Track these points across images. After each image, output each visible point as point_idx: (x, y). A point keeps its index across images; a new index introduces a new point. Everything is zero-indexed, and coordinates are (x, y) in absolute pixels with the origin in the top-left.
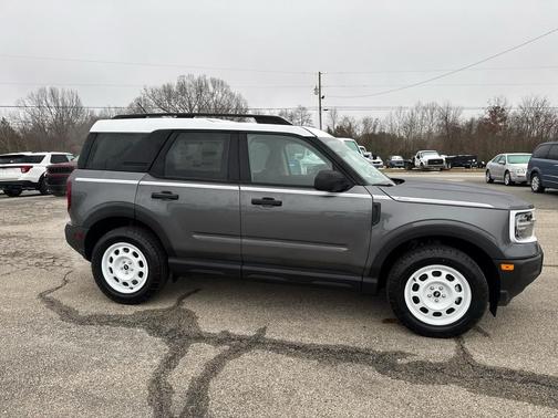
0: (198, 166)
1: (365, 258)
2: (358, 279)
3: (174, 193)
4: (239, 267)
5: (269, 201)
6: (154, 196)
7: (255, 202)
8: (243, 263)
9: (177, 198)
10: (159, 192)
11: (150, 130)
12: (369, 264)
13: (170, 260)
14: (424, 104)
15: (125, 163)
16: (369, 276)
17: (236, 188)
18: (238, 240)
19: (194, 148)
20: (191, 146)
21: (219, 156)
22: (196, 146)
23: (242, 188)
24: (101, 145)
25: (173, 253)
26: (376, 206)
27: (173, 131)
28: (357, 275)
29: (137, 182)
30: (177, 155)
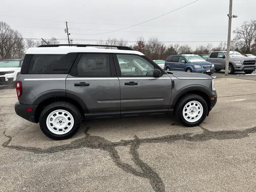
0: (95, 69)
1: (169, 102)
2: (167, 110)
3: (87, 83)
4: (119, 113)
5: (132, 83)
6: (76, 85)
7: (126, 84)
8: (121, 111)
9: (88, 85)
10: (78, 83)
11: (66, 53)
12: (171, 104)
13: (85, 115)
14: (111, 39)
15: (55, 70)
16: (170, 108)
17: (117, 78)
18: (119, 101)
19: (92, 61)
20: (90, 60)
21: (105, 65)
22: (92, 60)
23: (120, 78)
24: (36, 60)
25: (88, 111)
26: (173, 82)
27: (79, 53)
28: (166, 109)
29: (65, 79)
30: (83, 65)
